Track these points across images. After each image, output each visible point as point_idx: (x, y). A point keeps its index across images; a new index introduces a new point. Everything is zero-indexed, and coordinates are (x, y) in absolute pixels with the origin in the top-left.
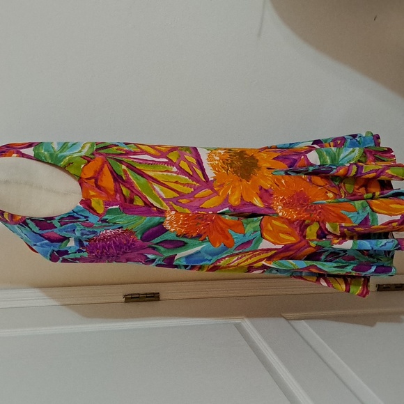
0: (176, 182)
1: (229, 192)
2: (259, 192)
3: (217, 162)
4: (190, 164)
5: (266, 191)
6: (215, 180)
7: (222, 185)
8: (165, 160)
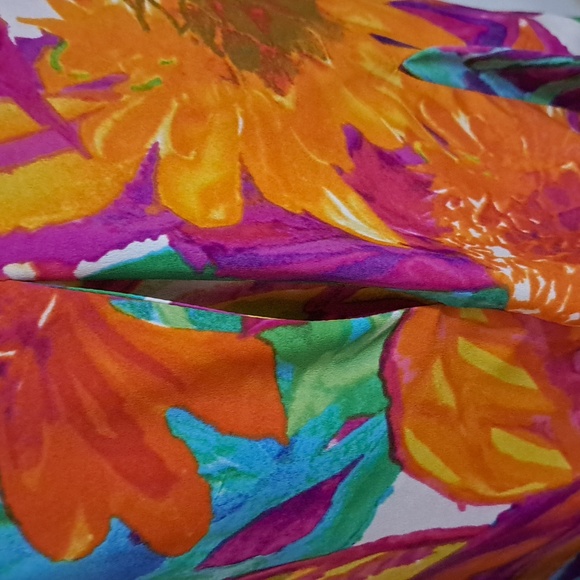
7: (104, 86)
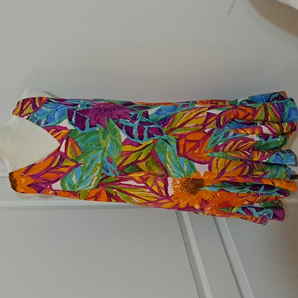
0: (147, 196)
1: (181, 201)
2: (200, 201)
3: (177, 186)
4: (159, 188)
5: (205, 201)
6: (173, 195)
7: (177, 198)
8: (143, 185)
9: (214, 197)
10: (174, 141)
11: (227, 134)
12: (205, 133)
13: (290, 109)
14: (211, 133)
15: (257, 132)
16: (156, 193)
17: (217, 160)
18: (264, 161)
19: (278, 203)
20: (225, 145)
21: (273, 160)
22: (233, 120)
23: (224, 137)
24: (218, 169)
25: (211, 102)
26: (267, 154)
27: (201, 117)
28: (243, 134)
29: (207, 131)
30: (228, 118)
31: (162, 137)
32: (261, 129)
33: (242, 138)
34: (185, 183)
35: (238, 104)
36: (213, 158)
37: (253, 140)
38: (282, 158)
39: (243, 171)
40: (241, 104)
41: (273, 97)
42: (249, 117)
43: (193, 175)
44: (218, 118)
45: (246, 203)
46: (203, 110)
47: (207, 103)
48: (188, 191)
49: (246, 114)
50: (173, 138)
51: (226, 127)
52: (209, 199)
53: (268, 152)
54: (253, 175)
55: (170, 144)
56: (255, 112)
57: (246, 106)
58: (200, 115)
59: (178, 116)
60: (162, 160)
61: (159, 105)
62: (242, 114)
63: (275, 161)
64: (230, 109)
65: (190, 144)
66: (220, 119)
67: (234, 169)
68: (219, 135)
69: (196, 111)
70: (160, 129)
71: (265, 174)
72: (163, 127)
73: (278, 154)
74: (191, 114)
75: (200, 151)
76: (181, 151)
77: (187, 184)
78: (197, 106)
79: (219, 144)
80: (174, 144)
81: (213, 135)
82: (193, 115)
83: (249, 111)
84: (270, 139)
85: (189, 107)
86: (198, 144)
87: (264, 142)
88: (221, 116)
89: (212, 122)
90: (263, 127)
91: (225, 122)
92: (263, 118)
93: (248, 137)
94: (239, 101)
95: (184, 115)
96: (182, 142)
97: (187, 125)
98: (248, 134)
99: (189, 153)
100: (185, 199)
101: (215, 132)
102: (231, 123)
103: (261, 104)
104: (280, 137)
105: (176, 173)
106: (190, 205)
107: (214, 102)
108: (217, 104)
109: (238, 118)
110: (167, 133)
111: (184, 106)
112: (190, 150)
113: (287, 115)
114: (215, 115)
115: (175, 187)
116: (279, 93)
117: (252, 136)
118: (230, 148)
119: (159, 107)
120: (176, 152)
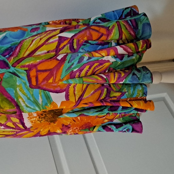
0: (3, 132)
1: (41, 130)
2: (61, 127)
3: (35, 119)
4: (14, 124)
5: (66, 126)
6: (31, 127)
7: (36, 129)
9: (75, 121)
10: (23, 73)
11: (81, 59)
12: (58, 60)
13: (144, 25)
14: (64, 59)
15: (112, 53)
16: (13, 128)
17: (74, 87)
18: (121, 83)
19: (136, 116)
20: (81, 70)
21: (129, 81)
22: (87, 42)
23: (79, 62)
24: (75, 96)
25: (65, 22)
26: (123, 75)
27: (52, 42)
28: (98, 57)
29: (59, 58)
30: (82, 40)
31: (9, 70)
32: (116, 50)
33: (97, 61)
34: (42, 115)
35: (91, 23)
36: (70, 85)
37: (108, 61)
38: (139, 78)
39: (101, 94)
40: (94, 23)
41: (125, 12)
42: (103, 38)
43: (50, 107)
44: (71, 41)
45: (106, 121)
46: (54, 33)
47: (60, 23)
48: (47, 121)
49: (100, 35)
50: (22, 70)
51: (81, 50)
52: (69, 124)
53: (124, 72)
54: (111, 98)
55: (19, 77)
56: (109, 31)
57: (99, 26)
58: (51, 41)
59: (26, 44)
60: (13, 95)
61: (5, 32)
62: (95, 35)
63: (131, 82)
64: (83, 30)
65: (43, 73)
66: (73, 42)
67: (92, 94)
68: (73, 62)
69: (47, 35)
70: (4, 62)
71: (123, 94)
72: (8, 59)
73: (134, 74)
74: (41, 39)
75: (54, 80)
76: (34, 83)
77: (45, 115)
78: (48, 28)
79: (75, 70)
80: (24, 76)
81: (67, 62)
82: (42, 41)
83: (103, 31)
84: (125, 59)
85: (40, 31)
86: (51, 73)
87: (119, 62)
88: (74, 39)
89: (65, 46)
90: (118, 47)
91: (79, 46)
92: (117, 37)
93: (104, 59)
94: (92, 20)
95: (32, 41)
96: (33, 73)
97: (38, 53)
98: (103, 57)
99: (42, 84)
100: (46, 128)
101: (68, 58)
102: (85, 45)
103: (114, 23)
104: (135, 55)
105: (30, 108)
106: (52, 131)
107: (67, 22)
108: (70, 24)
109: (92, 40)
110: (14, 66)
111: (33, 30)
112: (44, 80)
113: (141, 32)
114: (67, 38)
115: (32, 120)
116: (131, 7)
117: (107, 58)
118: (87, 73)
119: (4, 34)
120: (28, 84)
